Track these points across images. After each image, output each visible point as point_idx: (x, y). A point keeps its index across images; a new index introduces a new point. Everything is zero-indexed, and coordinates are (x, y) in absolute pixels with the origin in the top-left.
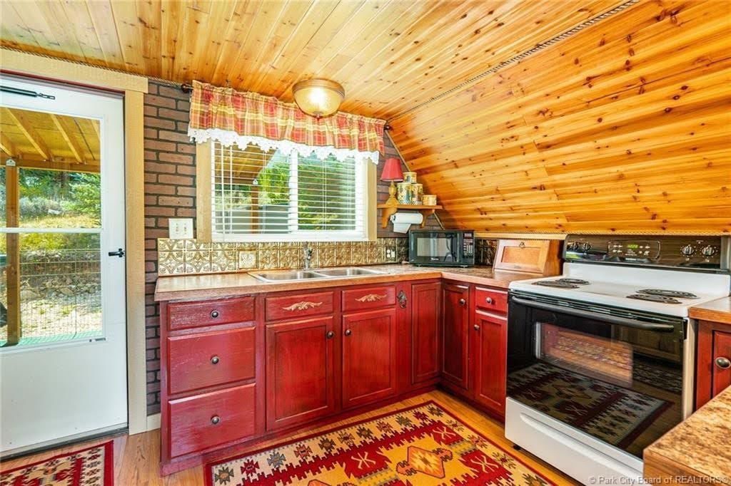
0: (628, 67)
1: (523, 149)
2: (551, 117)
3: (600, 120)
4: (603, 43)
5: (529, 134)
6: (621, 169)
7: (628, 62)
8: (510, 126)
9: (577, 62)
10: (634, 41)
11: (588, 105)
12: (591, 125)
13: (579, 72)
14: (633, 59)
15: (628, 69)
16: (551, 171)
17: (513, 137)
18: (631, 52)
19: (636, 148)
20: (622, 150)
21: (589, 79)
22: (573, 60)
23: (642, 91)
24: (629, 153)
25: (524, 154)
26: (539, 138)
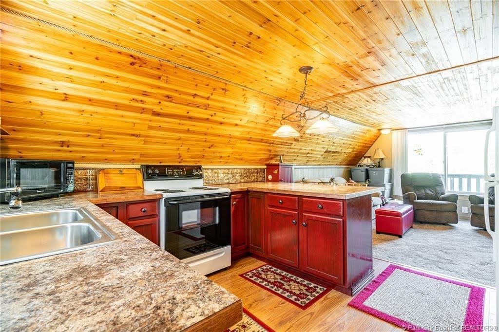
0: (208, 98)
1: (143, 110)
2: (171, 101)
3: (188, 113)
4: (208, 85)
5: (154, 104)
6: (182, 135)
7: (209, 97)
8: (145, 94)
9: (196, 85)
10: (215, 91)
11: (189, 105)
12: (184, 113)
13: (194, 90)
14: (211, 97)
15: (208, 99)
16: (150, 128)
17: (141, 101)
18: (212, 94)
19: (192, 129)
20: (186, 128)
21: (195, 95)
22: (196, 84)
23: (206, 109)
24: (188, 130)
25: (142, 113)
26: (157, 109)
